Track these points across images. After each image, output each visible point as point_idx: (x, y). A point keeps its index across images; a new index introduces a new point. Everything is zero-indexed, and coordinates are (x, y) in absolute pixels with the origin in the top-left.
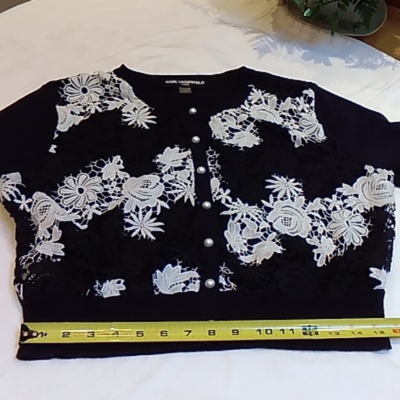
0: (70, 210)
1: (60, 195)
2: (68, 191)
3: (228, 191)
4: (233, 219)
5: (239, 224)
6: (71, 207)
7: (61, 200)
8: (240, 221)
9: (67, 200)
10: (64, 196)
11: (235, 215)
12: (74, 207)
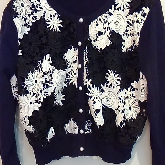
0: (32, 94)
1: (26, 84)
2: (30, 83)
3: (91, 80)
4: (91, 98)
5: (93, 101)
6: (32, 92)
7: (27, 88)
8: (93, 100)
9: (30, 88)
10: (29, 86)
11: (92, 97)
12: (33, 92)
